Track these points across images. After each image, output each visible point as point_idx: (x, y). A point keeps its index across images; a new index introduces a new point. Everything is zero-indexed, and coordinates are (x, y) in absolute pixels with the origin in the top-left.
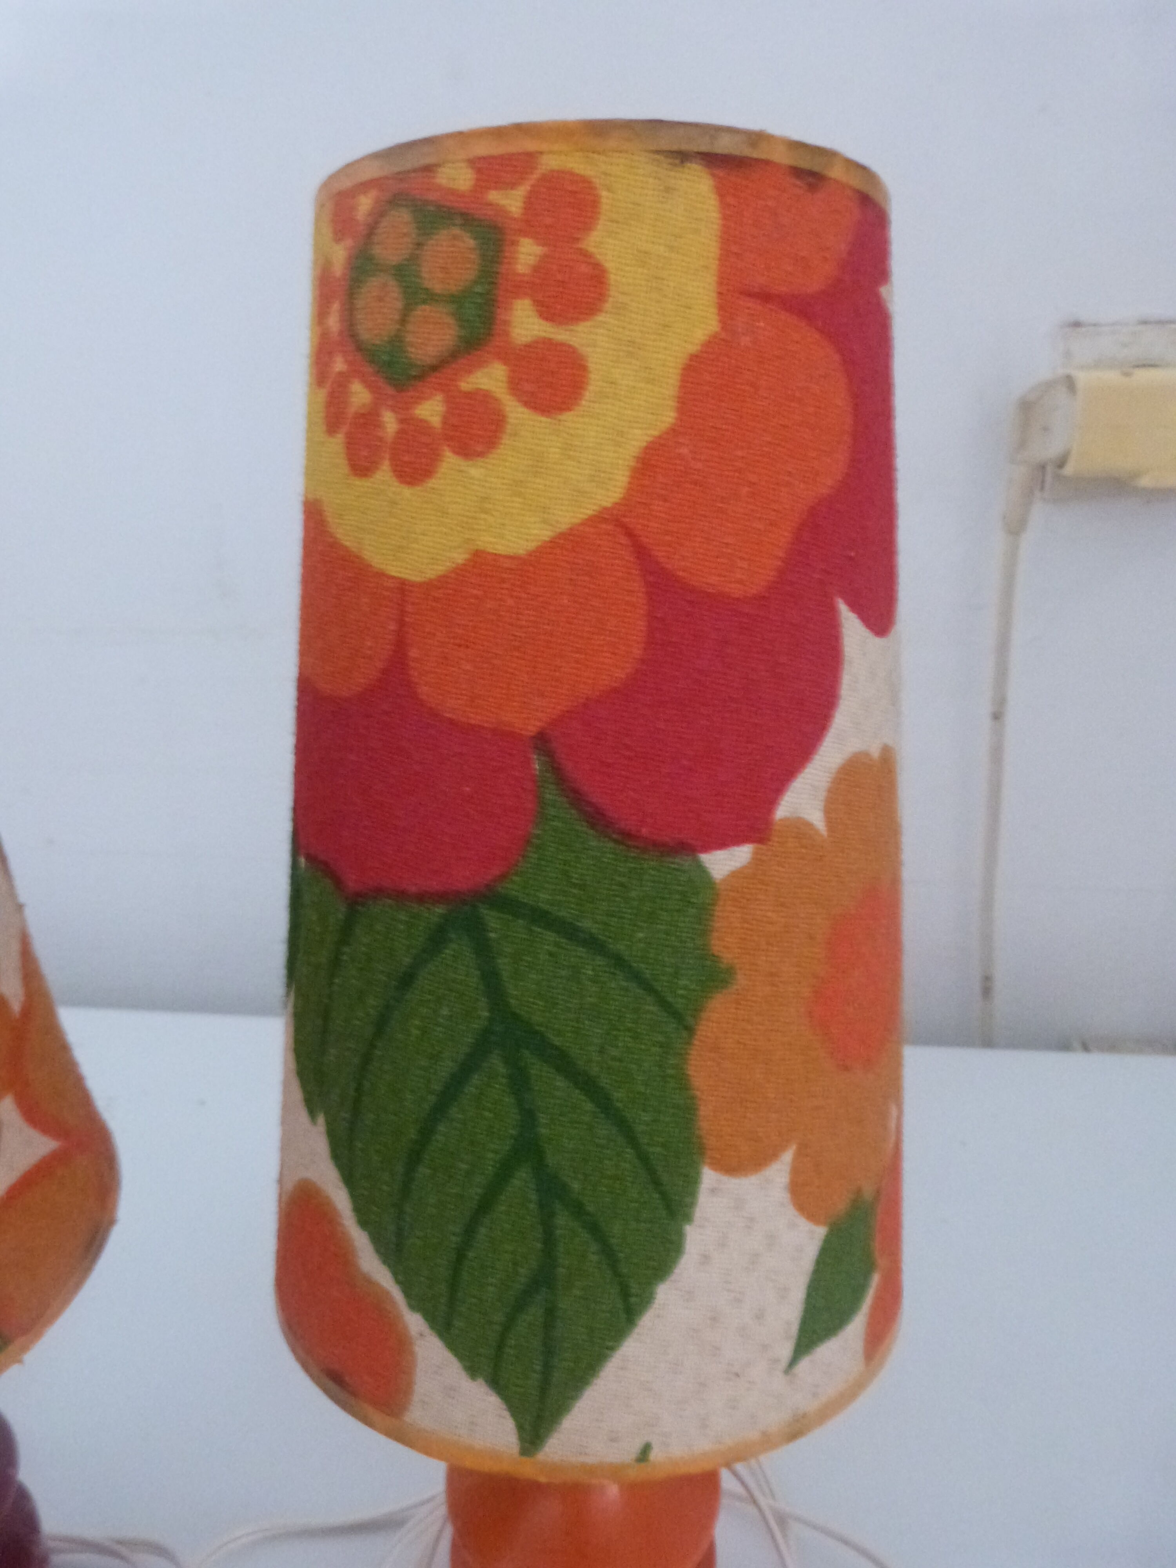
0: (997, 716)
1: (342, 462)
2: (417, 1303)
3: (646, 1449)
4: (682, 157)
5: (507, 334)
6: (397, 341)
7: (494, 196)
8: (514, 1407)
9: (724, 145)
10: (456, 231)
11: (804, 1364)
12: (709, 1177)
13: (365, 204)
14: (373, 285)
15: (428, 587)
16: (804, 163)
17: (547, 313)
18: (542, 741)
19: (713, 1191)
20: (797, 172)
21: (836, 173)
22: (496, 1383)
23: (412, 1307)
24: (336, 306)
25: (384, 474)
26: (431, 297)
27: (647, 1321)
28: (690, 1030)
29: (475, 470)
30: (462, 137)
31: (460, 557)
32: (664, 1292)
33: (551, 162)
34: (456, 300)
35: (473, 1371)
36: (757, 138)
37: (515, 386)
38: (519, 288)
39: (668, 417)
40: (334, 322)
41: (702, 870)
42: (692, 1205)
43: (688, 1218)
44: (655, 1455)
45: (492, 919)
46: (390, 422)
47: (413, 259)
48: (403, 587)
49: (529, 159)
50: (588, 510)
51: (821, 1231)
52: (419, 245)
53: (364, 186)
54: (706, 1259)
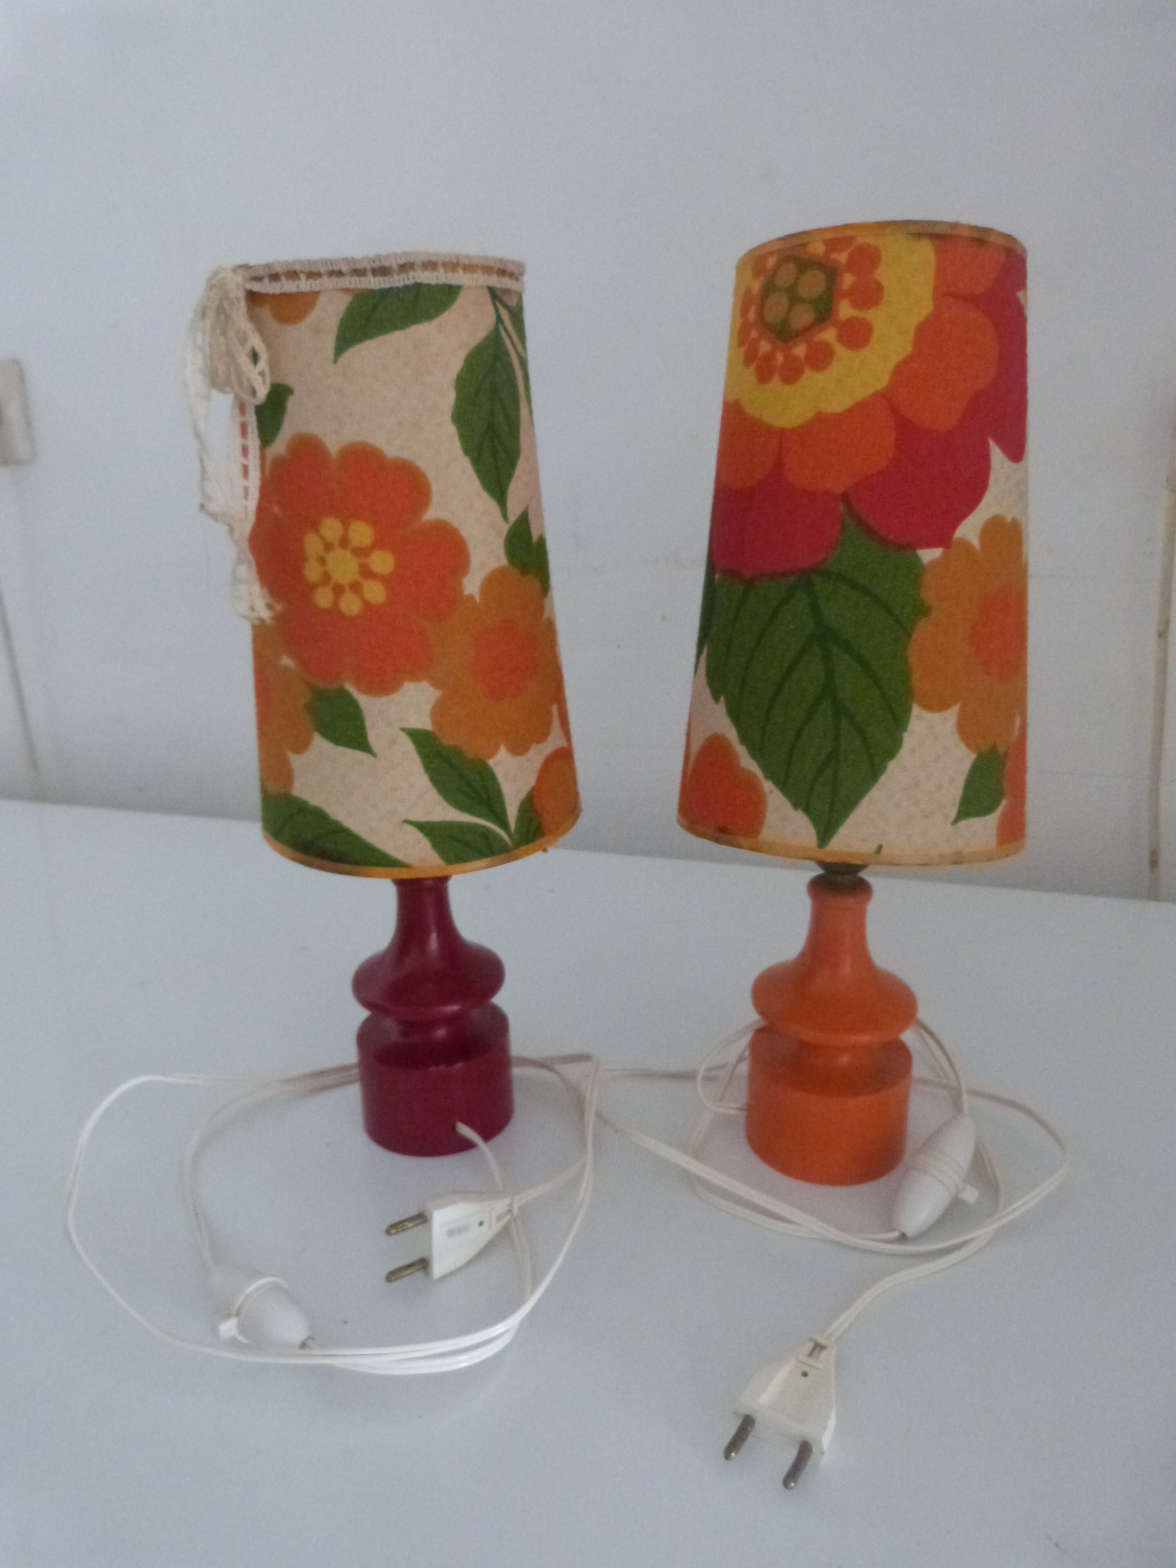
0: (1162, 635)
1: (753, 379)
2: (770, 774)
3: (880, 847)
4: (919, 235)
5: (837, 315)
6: (785, 322)
7: (834, 256)
8: (816, 822)
9: (938, 230)
10: (816, 272)
11: (962, 824)
12: (916, 710)
13: (771, 261)
14: (773, 298)
15: (793, 431)
16: (975, 235)
17: (857, 305)
18: (845, 496)
19: (919, 717)
20: (973, 240)
21: (992, 239)
22: (807, 811)
23: (768, 777)
24: (753, 308)
25: (776, 381)
26: (802, 300)
27: (883, 779)
28: (910, 635)
29: (820, 376)
30: (820, 231)
31: (810, 415)
32: (892, 765)
33: (861, 240)
34: (814, 302)
35: (796, 805)
36: (955, 225)
37: (840, 338)
38: (843, 296)
39: (909, 349)
40: (752, 316)
41: (918, 559)
42: (908, 722)
43: (905, 729)
44: (885, 851)
45: (817, 580)
46: (780, 358)
47: (795, 285)
48: (782, 432)
49: (851, 240)
50: (871, 391)
51: (973, 756)
52: (797, 278)
53: (771, 253)
54: (913, 751)
